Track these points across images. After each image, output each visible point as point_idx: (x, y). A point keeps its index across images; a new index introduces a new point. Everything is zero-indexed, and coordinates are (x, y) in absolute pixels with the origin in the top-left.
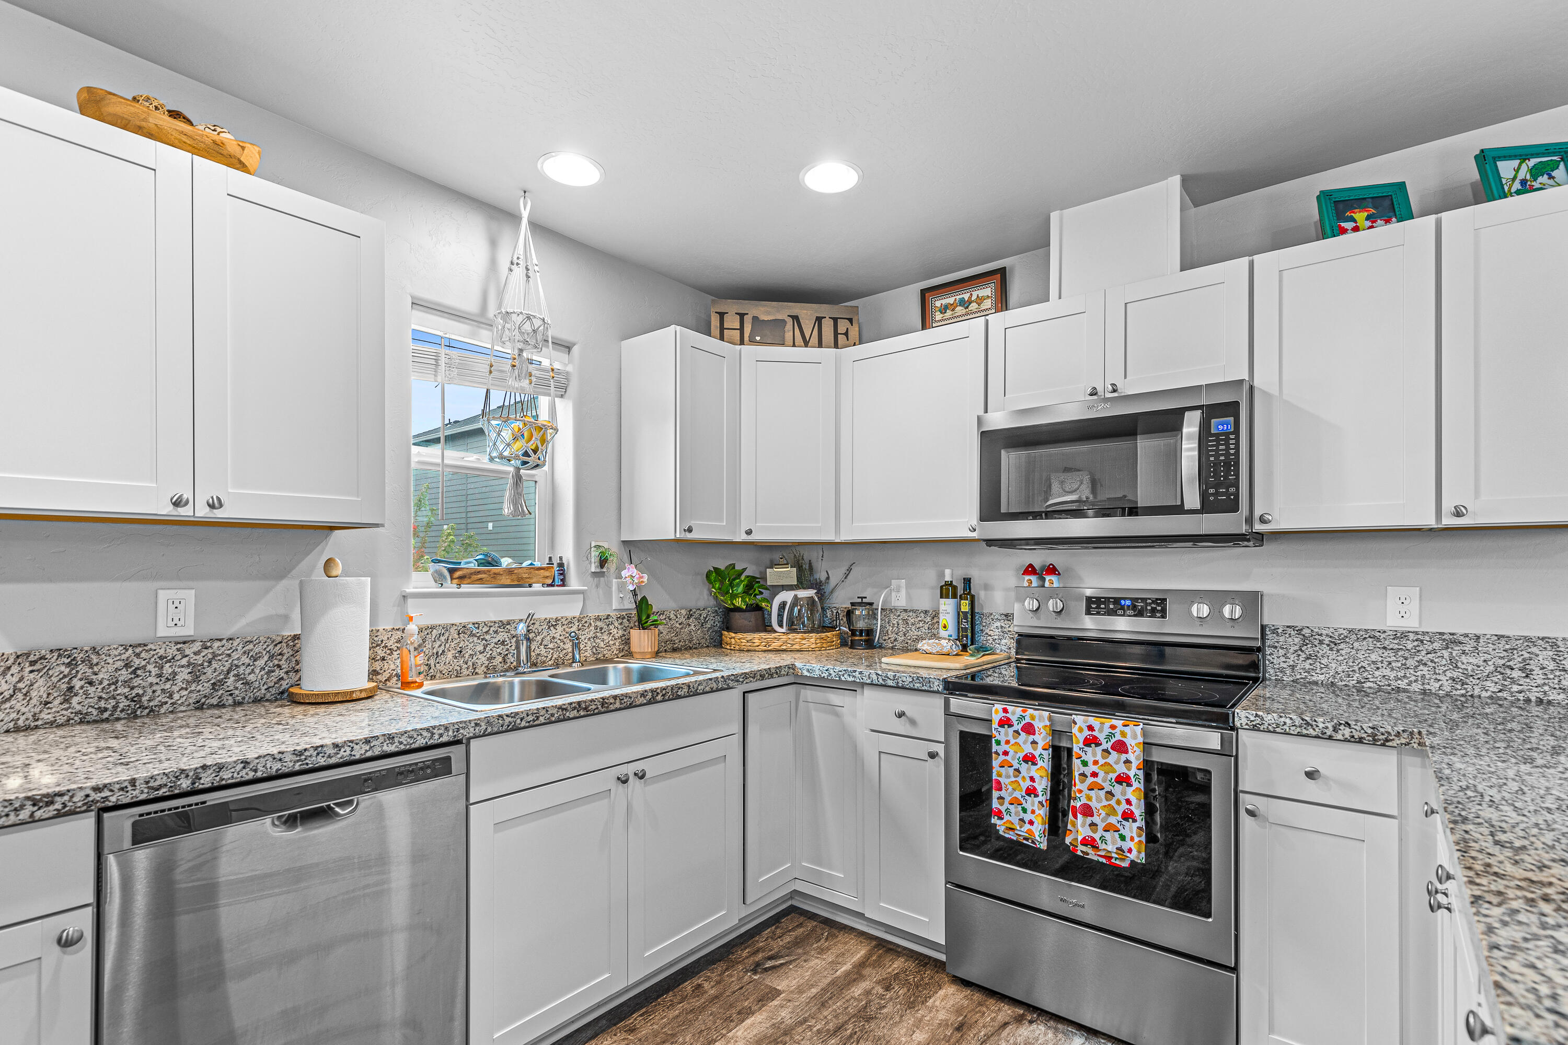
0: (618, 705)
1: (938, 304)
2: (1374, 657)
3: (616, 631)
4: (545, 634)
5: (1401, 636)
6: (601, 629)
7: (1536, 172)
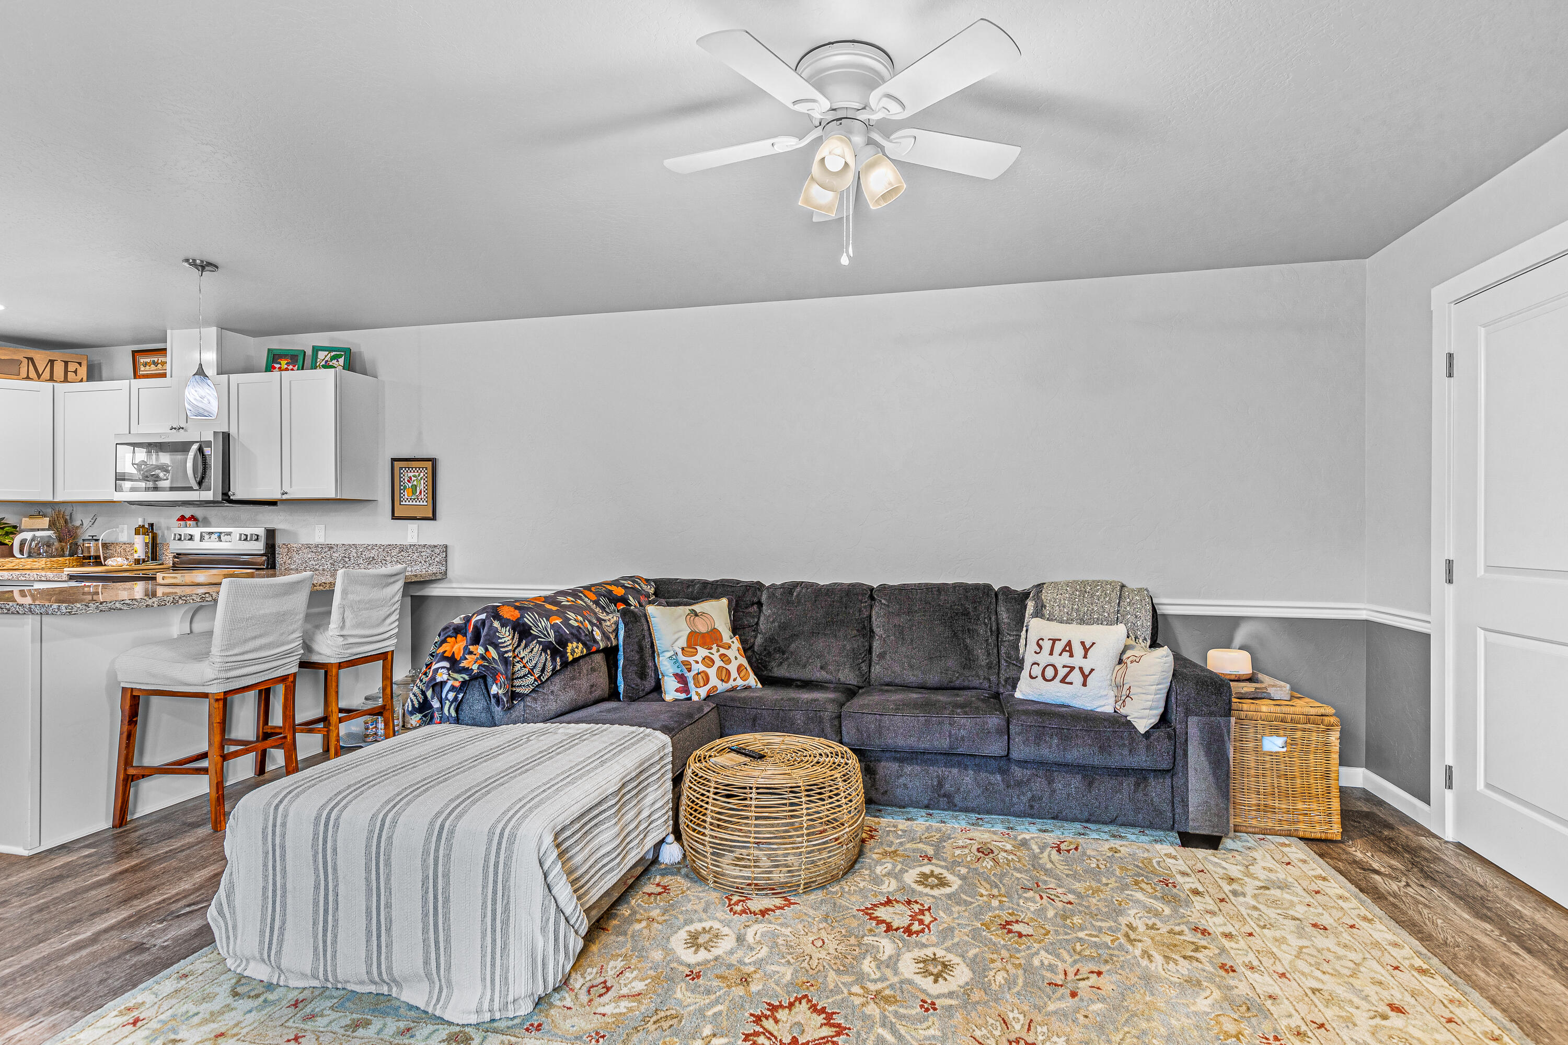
1: (142, 361)
2: (309, 556)
5: (317, 546)
7: (332, 358)
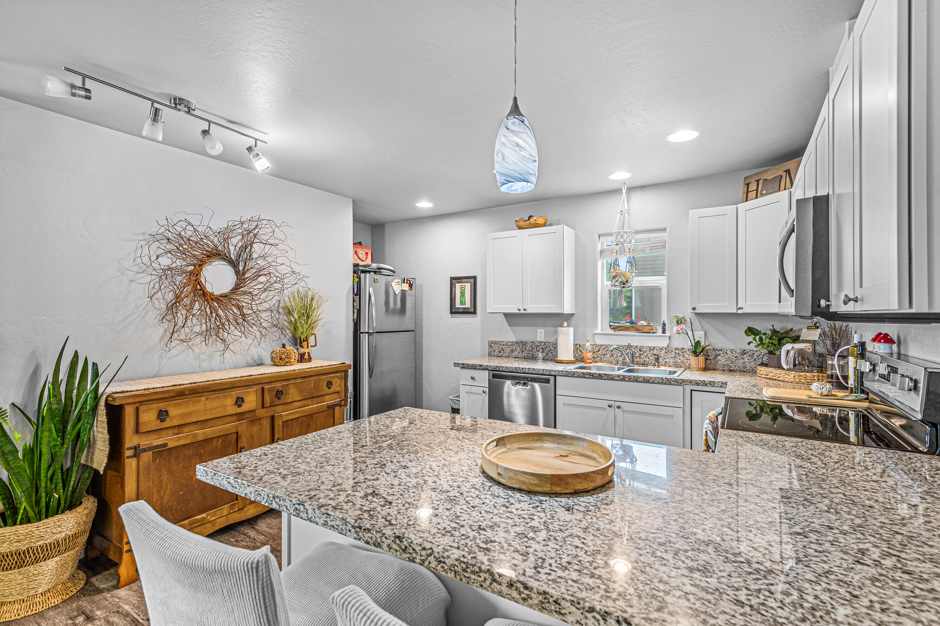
0: (606, 377)
3: (688, 356)
4: (648, 352)
6: (679, 354)
